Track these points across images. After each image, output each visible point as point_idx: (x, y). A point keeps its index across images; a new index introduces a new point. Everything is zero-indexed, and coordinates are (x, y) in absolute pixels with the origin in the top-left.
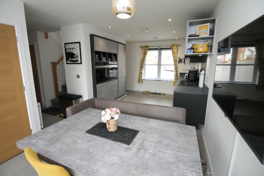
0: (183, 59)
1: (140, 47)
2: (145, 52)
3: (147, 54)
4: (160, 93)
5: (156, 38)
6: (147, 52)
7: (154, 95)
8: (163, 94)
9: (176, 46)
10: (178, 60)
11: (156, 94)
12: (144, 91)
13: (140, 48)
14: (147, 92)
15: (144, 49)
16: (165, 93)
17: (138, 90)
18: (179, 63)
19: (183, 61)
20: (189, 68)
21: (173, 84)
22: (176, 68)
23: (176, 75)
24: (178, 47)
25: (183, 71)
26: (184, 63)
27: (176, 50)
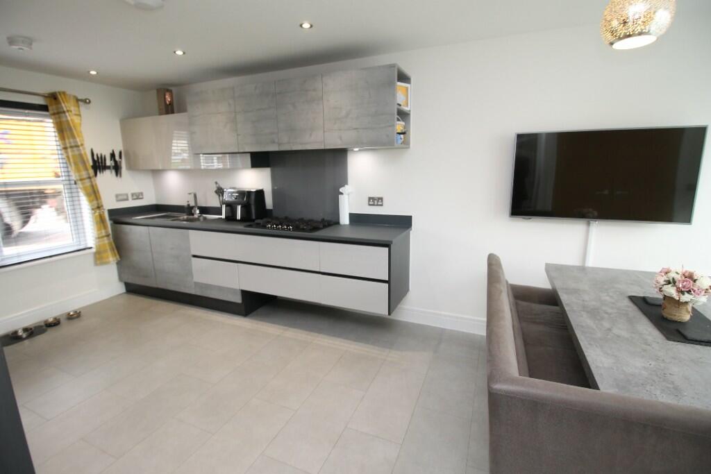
0: (108, 158)
4: (51, 320)
8: (70, 317)
9: (72, 102)
10: (90, 162)
11: (30, 332)
16: (77, 308)
19: (109, 162)
20: (137, 190)
21: (91, 260)
22: (94, 194)
23: (101, 220)
24: (79, 107)
25: (118, 201)
26: (114, 172)
27: (76, 119)
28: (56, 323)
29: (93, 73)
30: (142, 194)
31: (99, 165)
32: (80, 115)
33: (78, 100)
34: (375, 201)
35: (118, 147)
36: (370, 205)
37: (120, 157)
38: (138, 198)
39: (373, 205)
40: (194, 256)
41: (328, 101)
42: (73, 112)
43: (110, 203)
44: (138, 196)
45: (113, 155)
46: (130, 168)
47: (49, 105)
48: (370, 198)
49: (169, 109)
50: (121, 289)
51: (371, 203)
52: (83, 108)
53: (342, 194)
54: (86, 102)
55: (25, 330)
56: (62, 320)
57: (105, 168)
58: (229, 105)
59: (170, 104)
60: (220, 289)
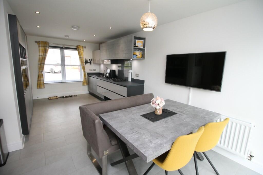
0: (89, 60)
1: (36, 42)
2: (46, 49)
3: (47, 52)
4: (71, 95)
5: (68, 36)
6: (48, 50)
7: (65, 98)
8: (75, 96)
9: (82, 47)
10: (84, 61)
11: (66, 97)
12: (50, 97)
13: (36, 44)
14: (55, 97)
15: (43, 45)
16: (77, 94)
17: (38, 98)
18: (85, 64)
19: (89, 61)
20: (94, 68)
21: (82, 84)
22: (84, 69)
23: (85, 75)
24: (83, 48)
25: (90, 71)
26: (90, 64)
27: (82, 51)
28: (71, 96)
29: (85, 41)
30: (96, 70)
31: (86, 62)
32: (83, 50)
33: (83, 47)
34: (137, 75)
35: (91, 58)
37: (92, 60)
38: (95, 71)
40: (98, 86)
42: (82, 50)
43: (88, 71)
44: (95, 70)
45: (90, 60)
46: (93, 63)
47: (77, 48)
50: (88, 92)
52: (84, 49)
53: (129, 72)
54: (85, 47)
55: (65, 96)
56: (73, 96)
57: (88, 63)
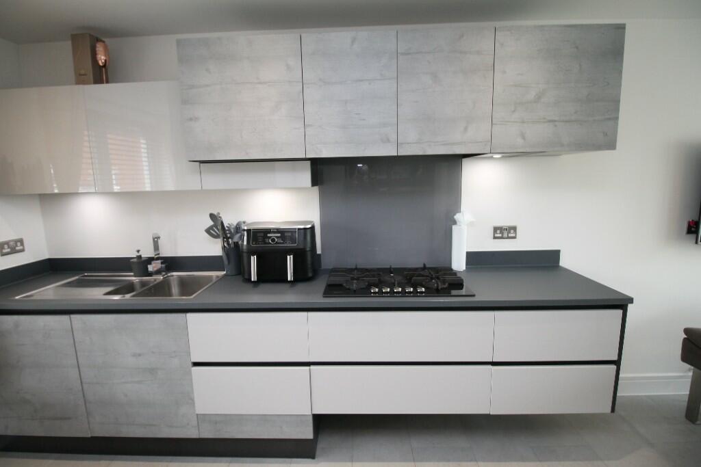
30: (21, 241)
34: (502, 232)
36: (495, 238)
38: (12, 252)
39: (502, 238)
40: (196, 364)
41: (504, 72)
44: (13, 247)
48: (496, 229)
49: (101, 75)
51: (496, 235)
53: (456, 223)
58: (288, 67)
59: (104, 66)
60: (264, 419)
